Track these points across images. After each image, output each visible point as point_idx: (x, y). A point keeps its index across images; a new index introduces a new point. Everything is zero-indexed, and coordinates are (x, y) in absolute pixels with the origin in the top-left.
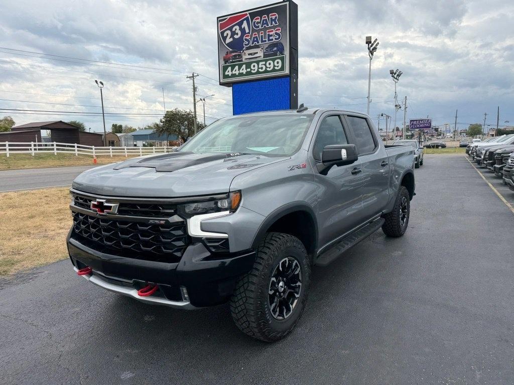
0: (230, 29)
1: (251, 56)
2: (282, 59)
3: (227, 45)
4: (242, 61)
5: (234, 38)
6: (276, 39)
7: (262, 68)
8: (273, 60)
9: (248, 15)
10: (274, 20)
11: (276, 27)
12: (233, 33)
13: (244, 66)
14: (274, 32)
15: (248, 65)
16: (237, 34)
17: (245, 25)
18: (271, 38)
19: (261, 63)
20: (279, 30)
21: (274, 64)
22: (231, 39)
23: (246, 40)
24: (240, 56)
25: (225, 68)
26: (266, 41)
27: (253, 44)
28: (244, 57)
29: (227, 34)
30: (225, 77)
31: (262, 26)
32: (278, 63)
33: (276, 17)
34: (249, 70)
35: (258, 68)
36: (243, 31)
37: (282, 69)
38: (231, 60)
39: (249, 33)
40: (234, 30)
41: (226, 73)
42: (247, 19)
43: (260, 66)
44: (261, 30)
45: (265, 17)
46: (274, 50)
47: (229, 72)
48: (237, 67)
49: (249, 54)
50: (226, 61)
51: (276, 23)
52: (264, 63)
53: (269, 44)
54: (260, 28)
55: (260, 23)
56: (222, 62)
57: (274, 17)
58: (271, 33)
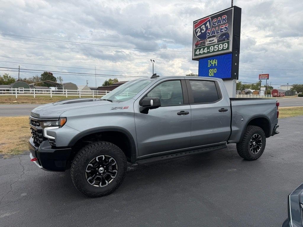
0: (200, 27)
1: (210, 42)
2: (228, 43)
3: (198, 37)
4: (205, 45)
5: (201, 33)
6: (225, 31)
7: (216, 49)
8: (223, 44)
9: (210, 18)
11: (225, 23)
12: (202, 30)
13: (206, 48)
14: (224, 27)
15: (208, 48)
16: (203, 30)
17: (208, 24)
18: (222, 30)
19: (215, 46)
20: (227, 25)
21: (223, 46)
22: (200, 33)
23: (208, 33)
24: (204, 43)
25: (196, 50)
26: (219, 33)
27: (212, 35)
28: (206, 43)
29: (198, 31)
30: (196, 55)
31: (217, 24)
32: (225, 45)
33: (226, 18)
34: (208, 50)
35: (214, 49)
36: (207, 28)
37: (228, 48)
38: (199, 46)
39: (210, 29)
40: (202, 27)
41: (196, 53)
42: (209, 21)
43: (215, 48)
44: (217, 26)
45: (219, 18)
46: (224, 38)
48: (202, 49)
49: (209, 41)
50: (196, 45)
51: (225, 21)
52: (217, 46)
53: (221, 34)
54: (216, 25)
55: (216, 22)
56: (195, 47)
57: (224, 18)
58: (222, 28)
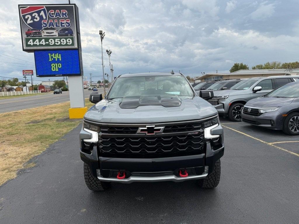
0: (31, 14)
1: (48, 34)
2: (72, 39)
3: (28, 24)
4: (41, 36)
5: (34, 21)
6: (66, 26)
7: (58, 43)
8: (66, 39)
9: (45, 8)
10: (65, 14)
11: (66, 18)
12: (33, 18)
13: (43, 40)
14: (65, 21)
15: (47, 40)
16: (37, 19)
17: (42, 13)
18: (63, 25)
19: (56, 40)
20: (69, 21)
21: (66, 42)
22: (32, 21)
23: (44, 23)
24: (40, 33)
25: (27, 40)
26: (59, 26)
27: (49, 26)
28: (43, 35)
29: (28, 18)
30: (28, 45)
31: (56, 17)
32: (69, 40)
33: (66, 13)
34: (47, 43)
35: (55, 42)
36: (41, 17)
37: (73, 44)
38: (32, 35)
39: (46, 19)
40: (33, 15)
41: (29, 43)
42: (44, 10)
43: (56, 41)
44: (56, 19)
45: (57, 11)
46: (66, 33)
47: (31, 42)
48: (37, 40)
49: (47, 33)
50: (28, 34)
51: (66, 16)
52: (59, 39)
53: (62, 28)
54: (54, 17)
55: (54, 14)
56: (25, 36)
57: (64, 12)
58: (63, 22)
